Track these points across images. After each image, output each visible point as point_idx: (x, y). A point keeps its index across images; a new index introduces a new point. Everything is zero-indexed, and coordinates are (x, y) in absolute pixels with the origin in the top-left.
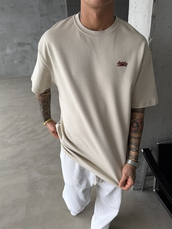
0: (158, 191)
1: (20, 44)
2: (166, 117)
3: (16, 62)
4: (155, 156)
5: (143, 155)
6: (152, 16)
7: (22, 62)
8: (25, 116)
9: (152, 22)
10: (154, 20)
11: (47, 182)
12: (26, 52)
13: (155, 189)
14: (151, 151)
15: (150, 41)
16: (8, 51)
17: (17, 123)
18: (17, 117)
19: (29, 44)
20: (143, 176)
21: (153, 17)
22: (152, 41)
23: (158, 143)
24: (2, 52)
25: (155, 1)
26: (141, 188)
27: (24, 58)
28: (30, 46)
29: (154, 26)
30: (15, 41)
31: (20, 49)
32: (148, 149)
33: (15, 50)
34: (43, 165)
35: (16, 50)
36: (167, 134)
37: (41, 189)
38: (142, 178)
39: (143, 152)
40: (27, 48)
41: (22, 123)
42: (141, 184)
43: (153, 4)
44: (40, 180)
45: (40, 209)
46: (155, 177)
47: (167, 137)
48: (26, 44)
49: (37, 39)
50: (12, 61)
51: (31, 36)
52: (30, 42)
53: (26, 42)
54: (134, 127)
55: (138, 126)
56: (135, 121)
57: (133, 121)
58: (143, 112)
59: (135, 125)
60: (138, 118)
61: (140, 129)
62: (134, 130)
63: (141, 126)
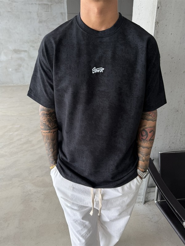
0: (160, 202)
1: (16, 51)
2: (168, 126)
3: (10, 70)
4: (157, 165)
6: (155, 22)
7: (17, 70)
8: (19, 126)
9: (155, 28)
10: (157, 26)
11: (43, 195)
12: (21, 59)
13: (157, 200)
14: (153, 160)
16: (3, 58)
17: (11, 133)
18: (11, 127)
19: (25, 51)
20: (144, 188)
21: (157, 23)
23: (160, 153)
25: (159, 8)
27: (20, 66)
28: (26, 54)
29: (157, 32)
30: (11, 47)
31: (15, 56)
33: (10, 57)
34: (37, 177)
35: (11, 57)
36: (169, 143)
37: (36, 202)
38: (143, 190)
40: (23, 55)
41: (16, 133)
42: (142, 197)
43: (157, 10)
44: (35, 192)
45: (35, 223)
46: (156, 187)
48: (22, 51)
49: (34, 47)
50: (6, 68)
51: (28, 43)
52: (27, 49)
53: (23, 49)
54: (143, 136)
55: (147, 134)
56: (144, 130)
57: (142, 129)
58: (154, 120)
59: (144, 133)
60: (147, 126)
61: (149, 138)
62: (142, 139)
63: (150, 135)
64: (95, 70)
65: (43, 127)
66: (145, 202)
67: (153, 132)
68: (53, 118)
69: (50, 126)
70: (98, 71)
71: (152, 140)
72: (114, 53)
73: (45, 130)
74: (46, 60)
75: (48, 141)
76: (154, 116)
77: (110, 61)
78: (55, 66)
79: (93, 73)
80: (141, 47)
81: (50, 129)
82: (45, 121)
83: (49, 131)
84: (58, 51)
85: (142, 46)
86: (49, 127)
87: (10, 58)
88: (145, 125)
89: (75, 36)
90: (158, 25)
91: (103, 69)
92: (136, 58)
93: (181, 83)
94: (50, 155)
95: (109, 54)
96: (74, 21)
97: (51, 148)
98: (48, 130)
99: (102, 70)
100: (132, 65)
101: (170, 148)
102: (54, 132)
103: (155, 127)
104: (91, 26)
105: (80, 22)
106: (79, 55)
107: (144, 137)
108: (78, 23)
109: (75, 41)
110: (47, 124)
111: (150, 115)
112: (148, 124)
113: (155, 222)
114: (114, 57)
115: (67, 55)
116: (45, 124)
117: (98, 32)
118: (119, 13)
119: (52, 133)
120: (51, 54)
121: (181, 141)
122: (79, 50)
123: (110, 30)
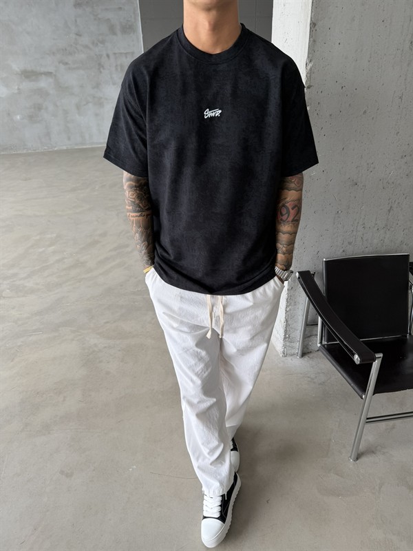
0: (326, 346)
1: (28, 75)
2: (340, 212)
3: (18, 117)
4: (320, 283)
5: (300, 285)
6: (311, 24)
7: (32, 118)
8: (55, 235)
9: (310, 34)
10: (315, 31)
11: (119, 350)
12: (41, 93)
13: (321, 343)
14: (314, 275)
15: (309, 68)
17: (41, 250)
18: (38, 237)
19: (48, 74)
20: (300, 328)
21: (313, 25)
22: (311, 69)
23: (324, 260)
26: (297, 351)
27: (39, 108)
28: (51, 80)
29: (314, 41)
30: (17, 65)
31: (27, 85)
32: (308, 272)
33: (16, 87)
34: (106, 323)
35: (19, 89)
36: (343, 244)
37: (108, 362)
38: (298, 331)
39: (299, 278)
40: (43, 83)
41: (52, 249)
42: (298, 344)
44: (105, 347)
45: (111, 393)
46: (319, 318)
47: (344, 251)
48: (41, 74)
49: (67, 64)
50: (9, 114)
51: (54, 53)
52: (51, 69)
53: (43, 70)
54: (282, 215)
55: (288, 212)
56: (284, 206)
57: (281, 205)
58: (298, 189)
59: (284, 211)
60: (288, 199)
61: (291, 218)
62: (281, 220)
63: (292, 212)
64: (209, 114)
65: (131, 208)
66: (303, 354)
67: (297, 208)
68: (145, 193)
69: (141, 205)
70: (213, 115)
71: (296, 221)
72: (235, 87)
73: (135, 211)
74: (135, 100)
75: (140, 230)
76: (298, 183)
77: (230, 98)
78: (149, 109)
79: (206, 117)
80: (274, 77)
81: (141, 210)
82: (134, 197)
83: (140, 213)
84: (153, 86)
85: (274, 75)
86: (140, 207)
87: (16, 91)
88: (286, 198)
89: (177, 63)
90: (315, 28)
91: (220, 111)
92: (267, 95)
93: (360, 132)
94: (143, 252)
95: (228, 89)
96: (175, 40)
97: (144, 241)
98: (138, 211)
99: (218, 112)
100: (262, 105)
101: (344, 254)
102: (147, 215)
103: (300, 200)
104: (200, 47)
105: (183, 42)
106: (184, 92)
107: (284, 217)
108: (180, 42)
109: (177, 71)
110: (137, 202)
111: (292, 181)
112: (290, 196)
113: (320, 384)
114: (234, 94)
115: (167, 92)
116: (134, 202)
117: (210, 55)
118: (242, 24)
119: (145, 217)
120: (143, 91)
121: (365, 239)
122: (184, 84)
123: (228, 51)
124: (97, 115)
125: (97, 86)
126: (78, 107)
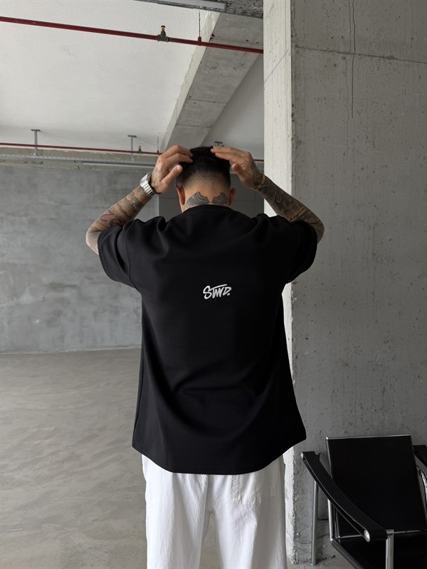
1: (55, 286)
3: (38, 321)
7: (50, 323)
12: (64, 302)
16: (27, 298)
19: (74, 286)
24: (12, 300)
26: (310, 557)
27: (58, 314)
28: (74, 291)
30: (46, 279)
31: (52, 295)
33: (42, 296)
35: (44, 298)
40: (67, 294)
48: (67, 286)
49: (91, 279)
50: (29, 319)
51: (81, 271)
52: (77, 283)
53: (69, 283)
66: (317, 562)
87: (41, 300)
124: (111, 321)
125: (116, 297)
126: (95, 314)
